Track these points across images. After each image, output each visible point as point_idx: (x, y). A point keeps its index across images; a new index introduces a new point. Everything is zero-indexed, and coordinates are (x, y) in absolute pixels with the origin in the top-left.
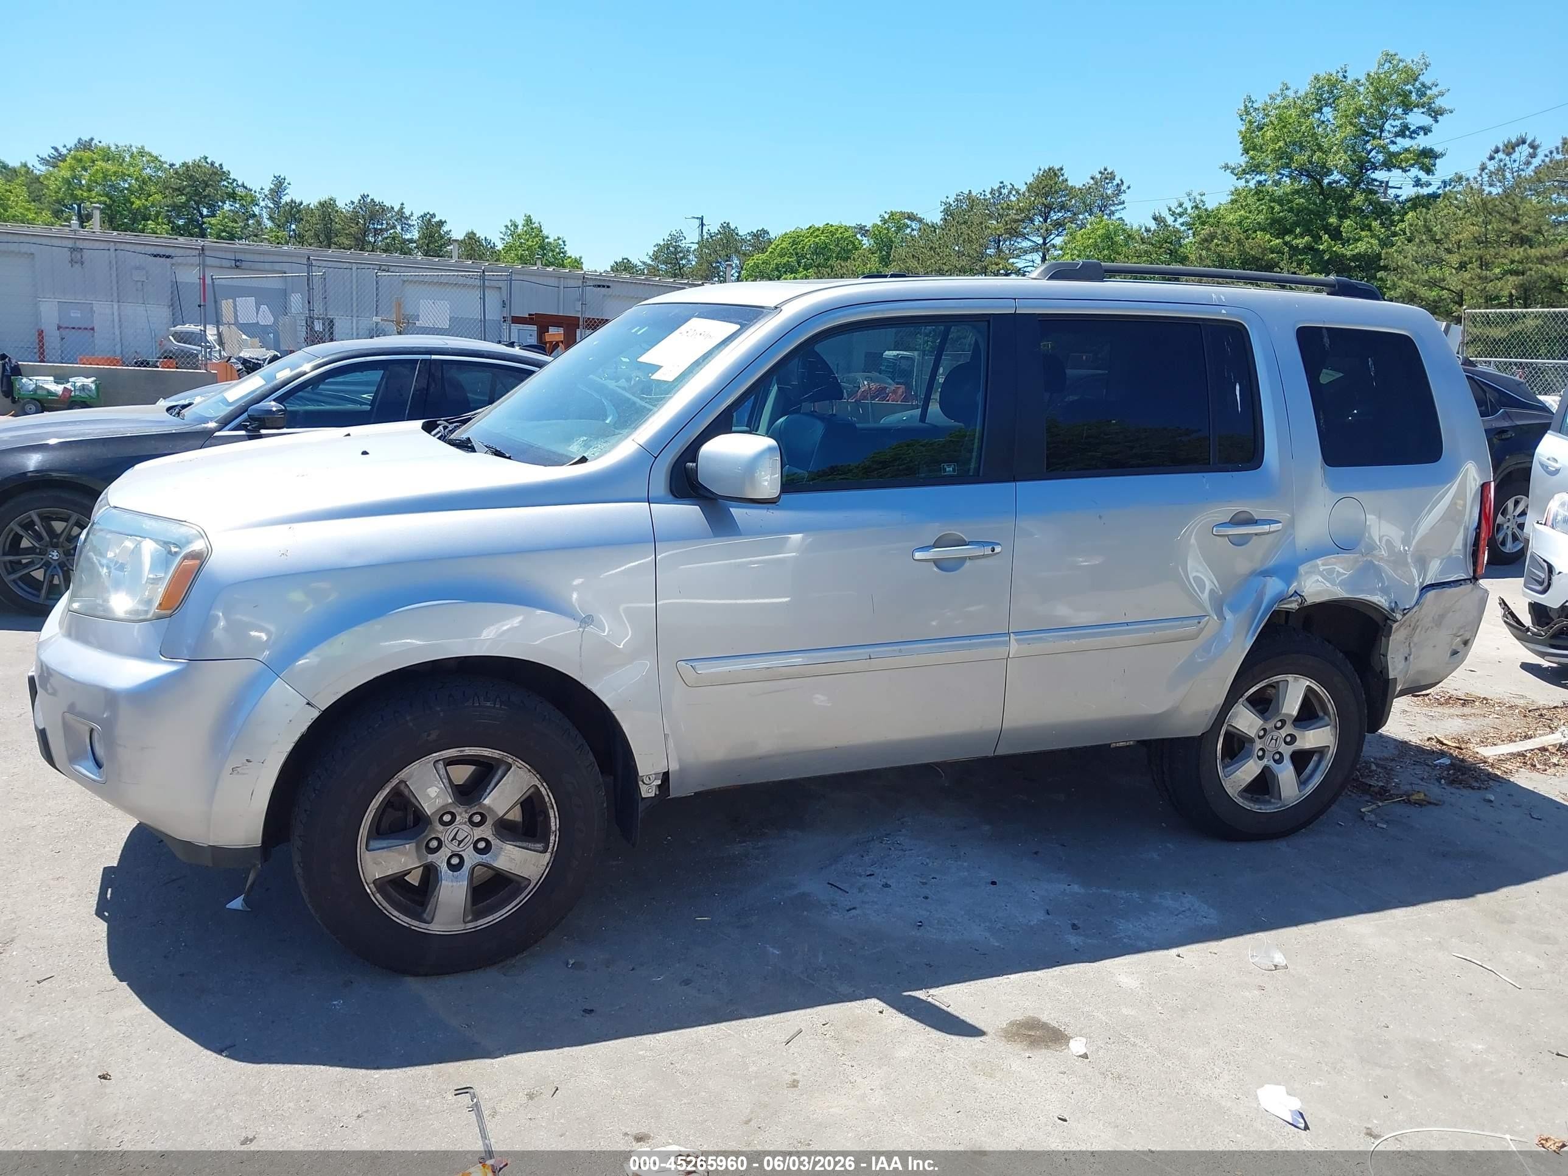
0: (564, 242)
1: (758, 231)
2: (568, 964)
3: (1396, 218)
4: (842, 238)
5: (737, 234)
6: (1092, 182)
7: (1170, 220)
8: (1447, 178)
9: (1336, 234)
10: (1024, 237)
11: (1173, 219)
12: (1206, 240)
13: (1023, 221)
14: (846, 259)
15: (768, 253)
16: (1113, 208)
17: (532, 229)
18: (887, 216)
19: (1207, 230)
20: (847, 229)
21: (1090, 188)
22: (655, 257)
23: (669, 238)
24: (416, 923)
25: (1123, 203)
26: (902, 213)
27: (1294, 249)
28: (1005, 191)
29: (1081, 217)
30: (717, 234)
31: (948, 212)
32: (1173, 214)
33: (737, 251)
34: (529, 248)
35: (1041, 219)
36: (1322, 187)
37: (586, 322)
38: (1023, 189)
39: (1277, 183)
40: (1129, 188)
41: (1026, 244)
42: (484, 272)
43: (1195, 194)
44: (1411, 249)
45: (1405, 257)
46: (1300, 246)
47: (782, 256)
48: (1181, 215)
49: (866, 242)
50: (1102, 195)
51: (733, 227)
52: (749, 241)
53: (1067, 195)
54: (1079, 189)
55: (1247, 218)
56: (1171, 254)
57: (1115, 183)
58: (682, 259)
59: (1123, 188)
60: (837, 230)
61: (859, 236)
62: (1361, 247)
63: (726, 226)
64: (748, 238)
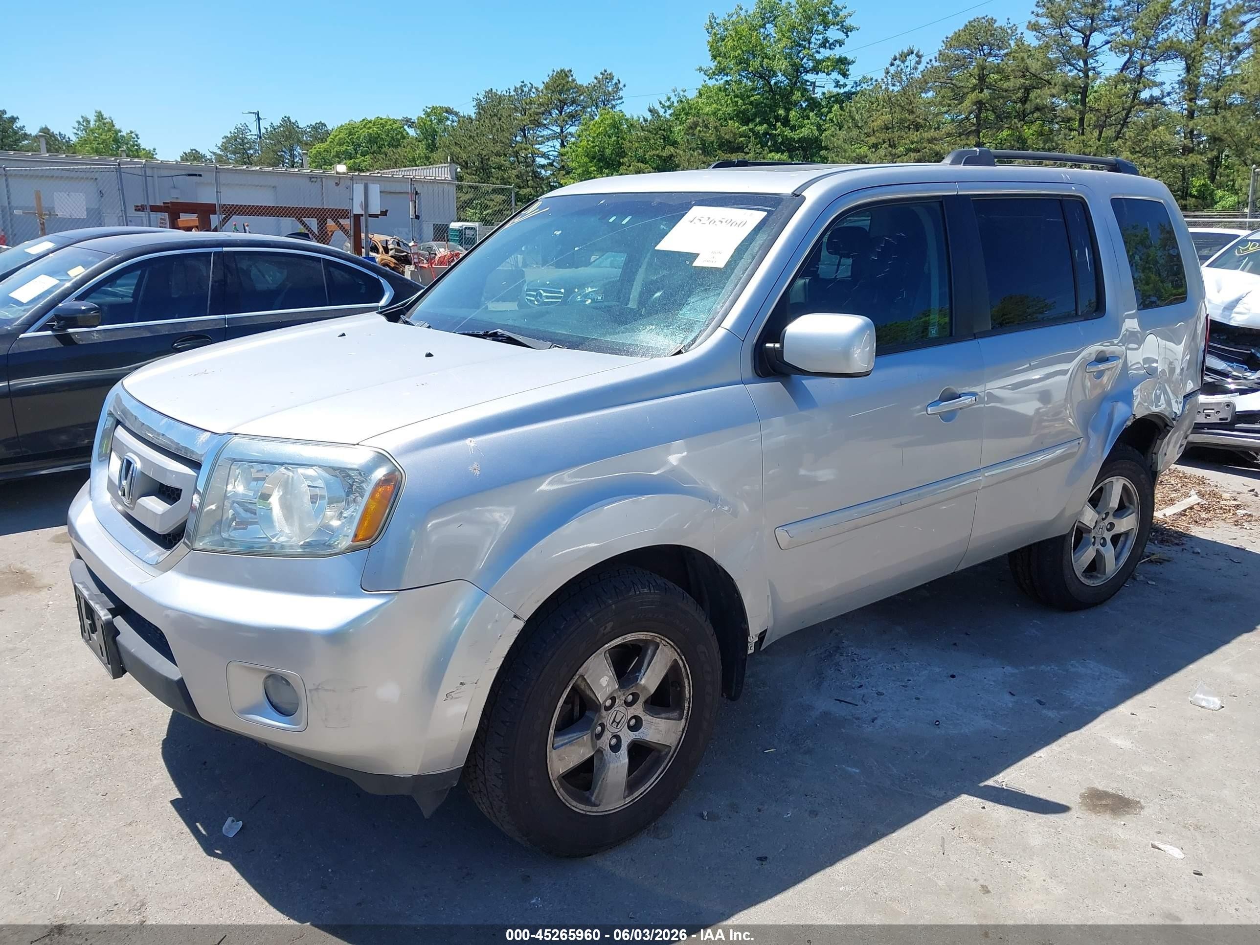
0: (137, 135)
1: (316, 123)
2: (702, 816)
3: (825, 110)
4: (391, 129)
5: (298, 127)
6: (595, 81)
7: (661, 111)
8: (857, 80)
9: (786, 122)
10: (546, 127)
11: (664, 110)
12: (691, 128)
13: (543, 114)
14: (396, 147)
15: (328, 142)
16: (614, 103)
17: (104, 124)
18: (429, 110)
19: (691, 120)
20: (395, 121)
21: (595, 86)
22: (224, 148)
23: (236, 131)
24: (588, 808)
25: (621, 98)
26: (441, 108)
27: (756, 134)
28: (526, 89)
29: (589, 110)
30: (280, 127)
31: (479, 105)
32: (664, 107)
33: (299, 142)
34: (104, 141)
35: (557, 112)
36: (771, 85)
37: (223, 208)
38: (541, 87)
39: (740, 82)
40: (625, 86)
41: (546, 132)
42: (119, 165)
43: (679, 90)
44: (842, 134)
45: (838, 139)
46: (761, 132)
47: (340, 144)
48: (669, 107)
49: (412, 132)
50: (605, 92)
51: (293, 121)
52: (310, 132)
53: (577, 92)
54: (587, 87)
55: (719, 110)
56: (664, 139)
57: (614, 82)
58: (250, 149)
59: (621, 86)
60: (386, 122)
61: (406, 127)
62: (804, 132)
63: (287, 120)
64: (308, 130)
